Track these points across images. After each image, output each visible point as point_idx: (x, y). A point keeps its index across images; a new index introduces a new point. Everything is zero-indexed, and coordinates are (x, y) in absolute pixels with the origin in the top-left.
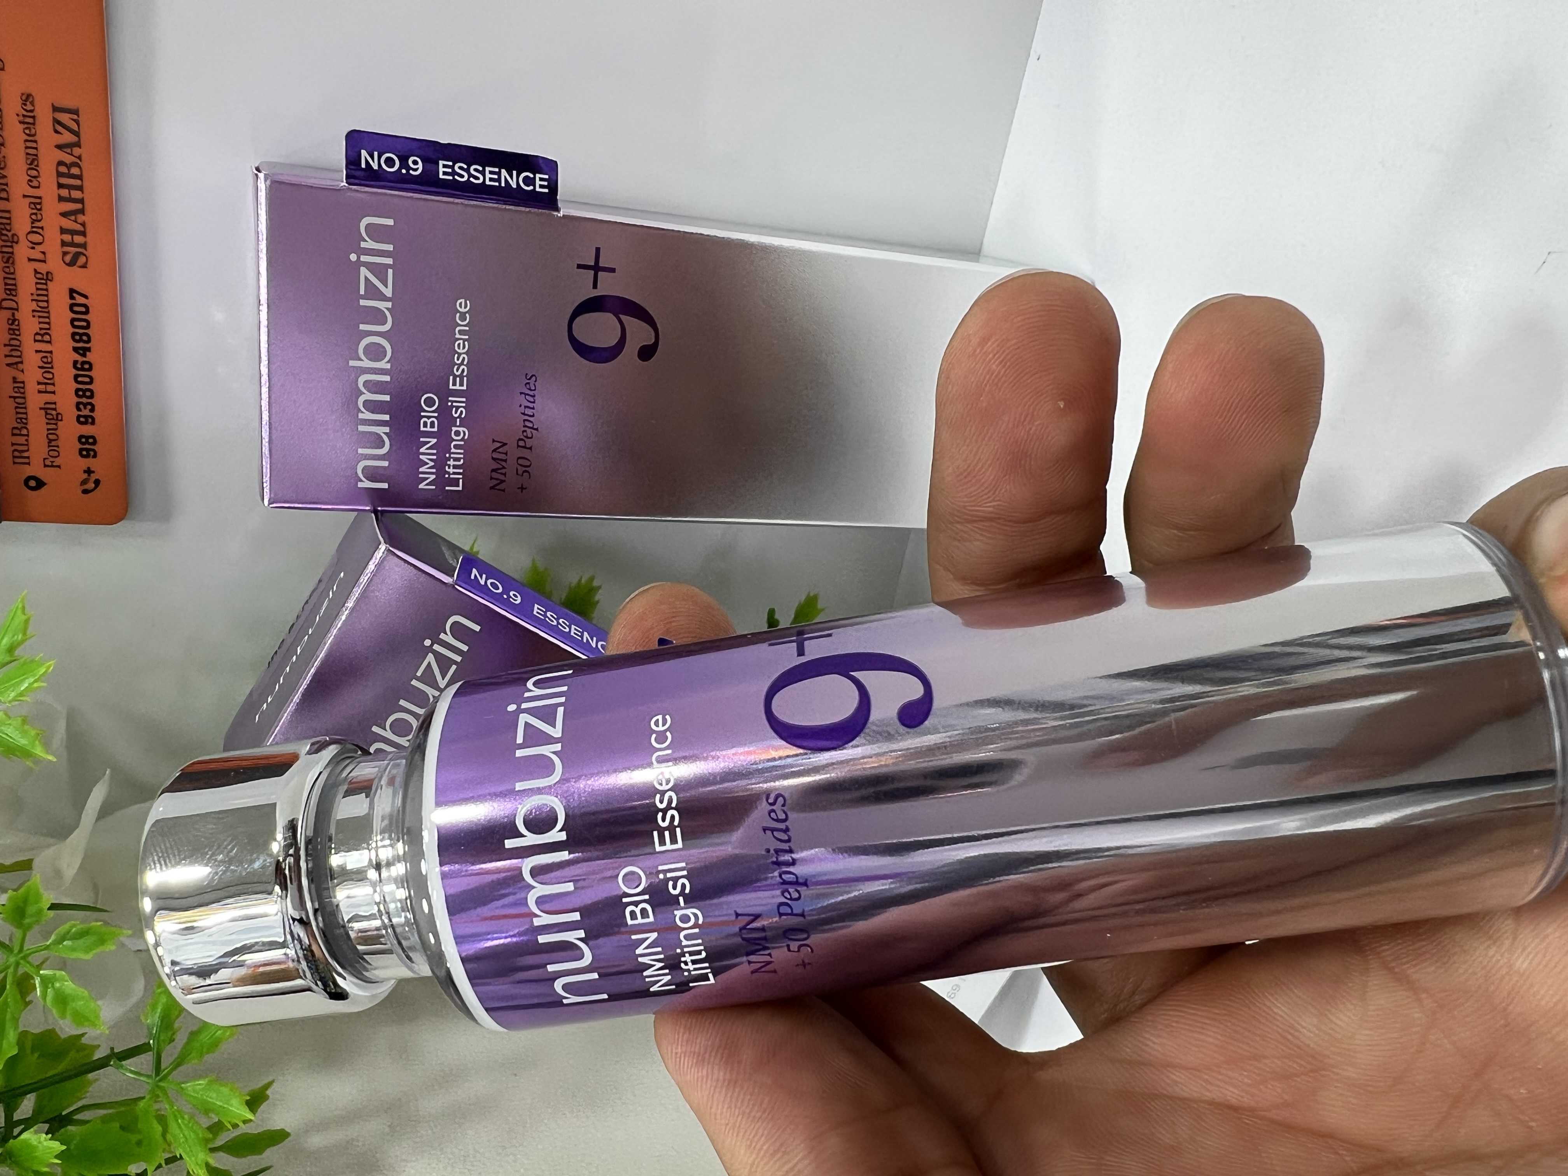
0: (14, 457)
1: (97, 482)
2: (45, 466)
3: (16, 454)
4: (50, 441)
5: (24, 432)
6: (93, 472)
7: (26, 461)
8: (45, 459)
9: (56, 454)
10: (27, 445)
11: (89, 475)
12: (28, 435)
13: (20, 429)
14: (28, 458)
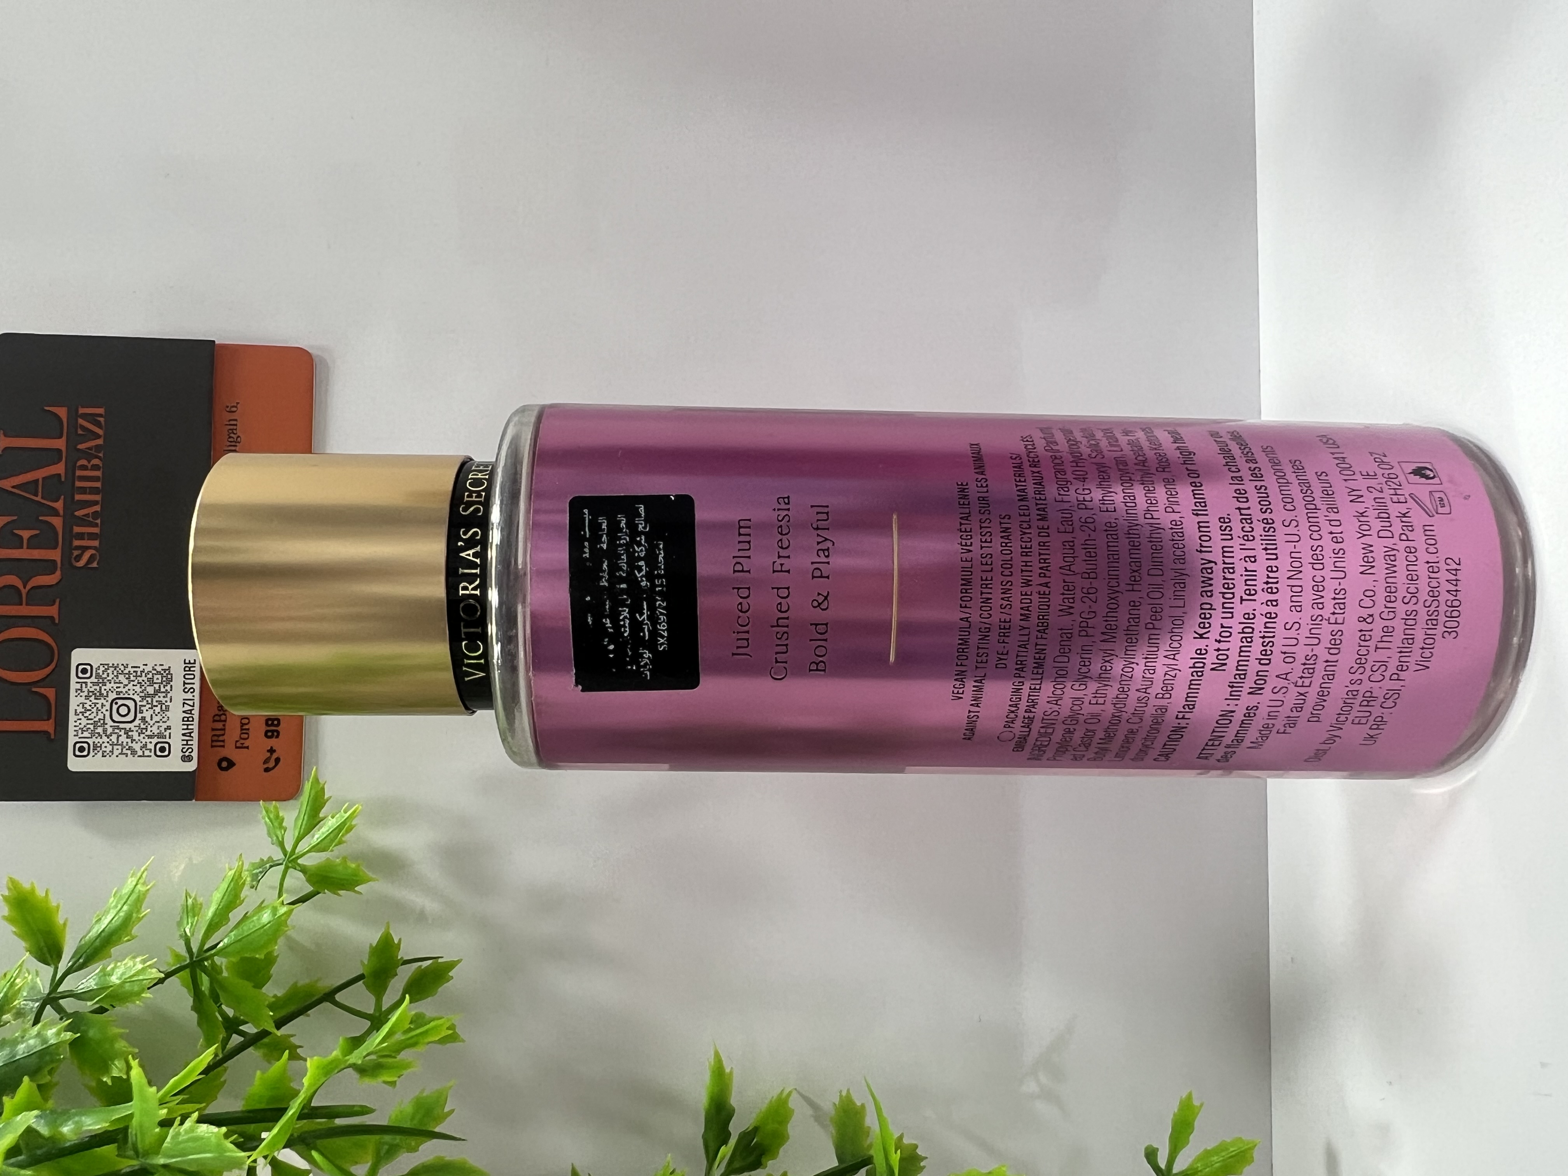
0: (212, 741)
1: (277, 760)
2: (237, 747)
3: (215, 738)
4: (243, 725)
5: (223, 717)
6: (275, 751)
7: (222, 744)
8: (237, 741)
9: (246, 736)
10: (224, 730)
11: (271, 754)
12: (225, 721)
13: (220, 716)
14: (223, 741)
